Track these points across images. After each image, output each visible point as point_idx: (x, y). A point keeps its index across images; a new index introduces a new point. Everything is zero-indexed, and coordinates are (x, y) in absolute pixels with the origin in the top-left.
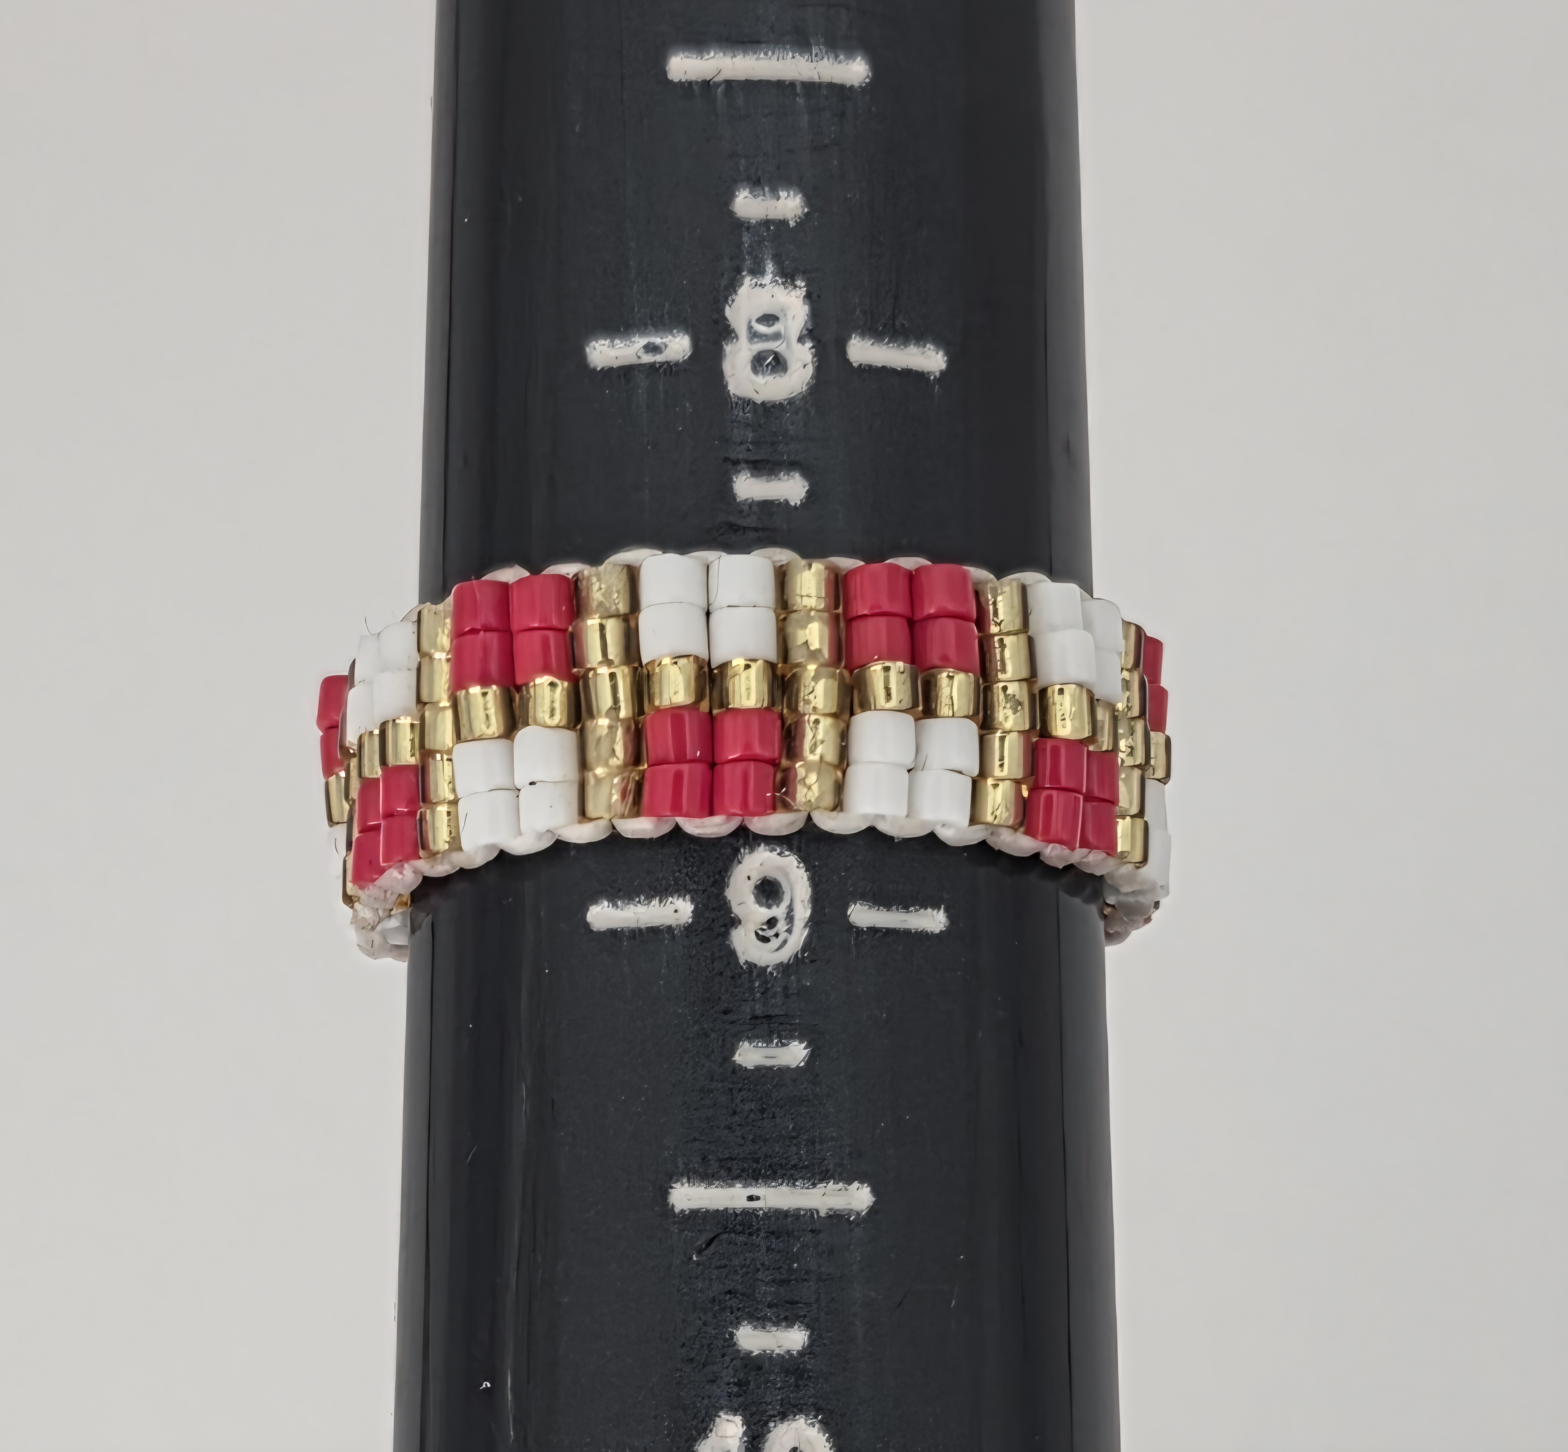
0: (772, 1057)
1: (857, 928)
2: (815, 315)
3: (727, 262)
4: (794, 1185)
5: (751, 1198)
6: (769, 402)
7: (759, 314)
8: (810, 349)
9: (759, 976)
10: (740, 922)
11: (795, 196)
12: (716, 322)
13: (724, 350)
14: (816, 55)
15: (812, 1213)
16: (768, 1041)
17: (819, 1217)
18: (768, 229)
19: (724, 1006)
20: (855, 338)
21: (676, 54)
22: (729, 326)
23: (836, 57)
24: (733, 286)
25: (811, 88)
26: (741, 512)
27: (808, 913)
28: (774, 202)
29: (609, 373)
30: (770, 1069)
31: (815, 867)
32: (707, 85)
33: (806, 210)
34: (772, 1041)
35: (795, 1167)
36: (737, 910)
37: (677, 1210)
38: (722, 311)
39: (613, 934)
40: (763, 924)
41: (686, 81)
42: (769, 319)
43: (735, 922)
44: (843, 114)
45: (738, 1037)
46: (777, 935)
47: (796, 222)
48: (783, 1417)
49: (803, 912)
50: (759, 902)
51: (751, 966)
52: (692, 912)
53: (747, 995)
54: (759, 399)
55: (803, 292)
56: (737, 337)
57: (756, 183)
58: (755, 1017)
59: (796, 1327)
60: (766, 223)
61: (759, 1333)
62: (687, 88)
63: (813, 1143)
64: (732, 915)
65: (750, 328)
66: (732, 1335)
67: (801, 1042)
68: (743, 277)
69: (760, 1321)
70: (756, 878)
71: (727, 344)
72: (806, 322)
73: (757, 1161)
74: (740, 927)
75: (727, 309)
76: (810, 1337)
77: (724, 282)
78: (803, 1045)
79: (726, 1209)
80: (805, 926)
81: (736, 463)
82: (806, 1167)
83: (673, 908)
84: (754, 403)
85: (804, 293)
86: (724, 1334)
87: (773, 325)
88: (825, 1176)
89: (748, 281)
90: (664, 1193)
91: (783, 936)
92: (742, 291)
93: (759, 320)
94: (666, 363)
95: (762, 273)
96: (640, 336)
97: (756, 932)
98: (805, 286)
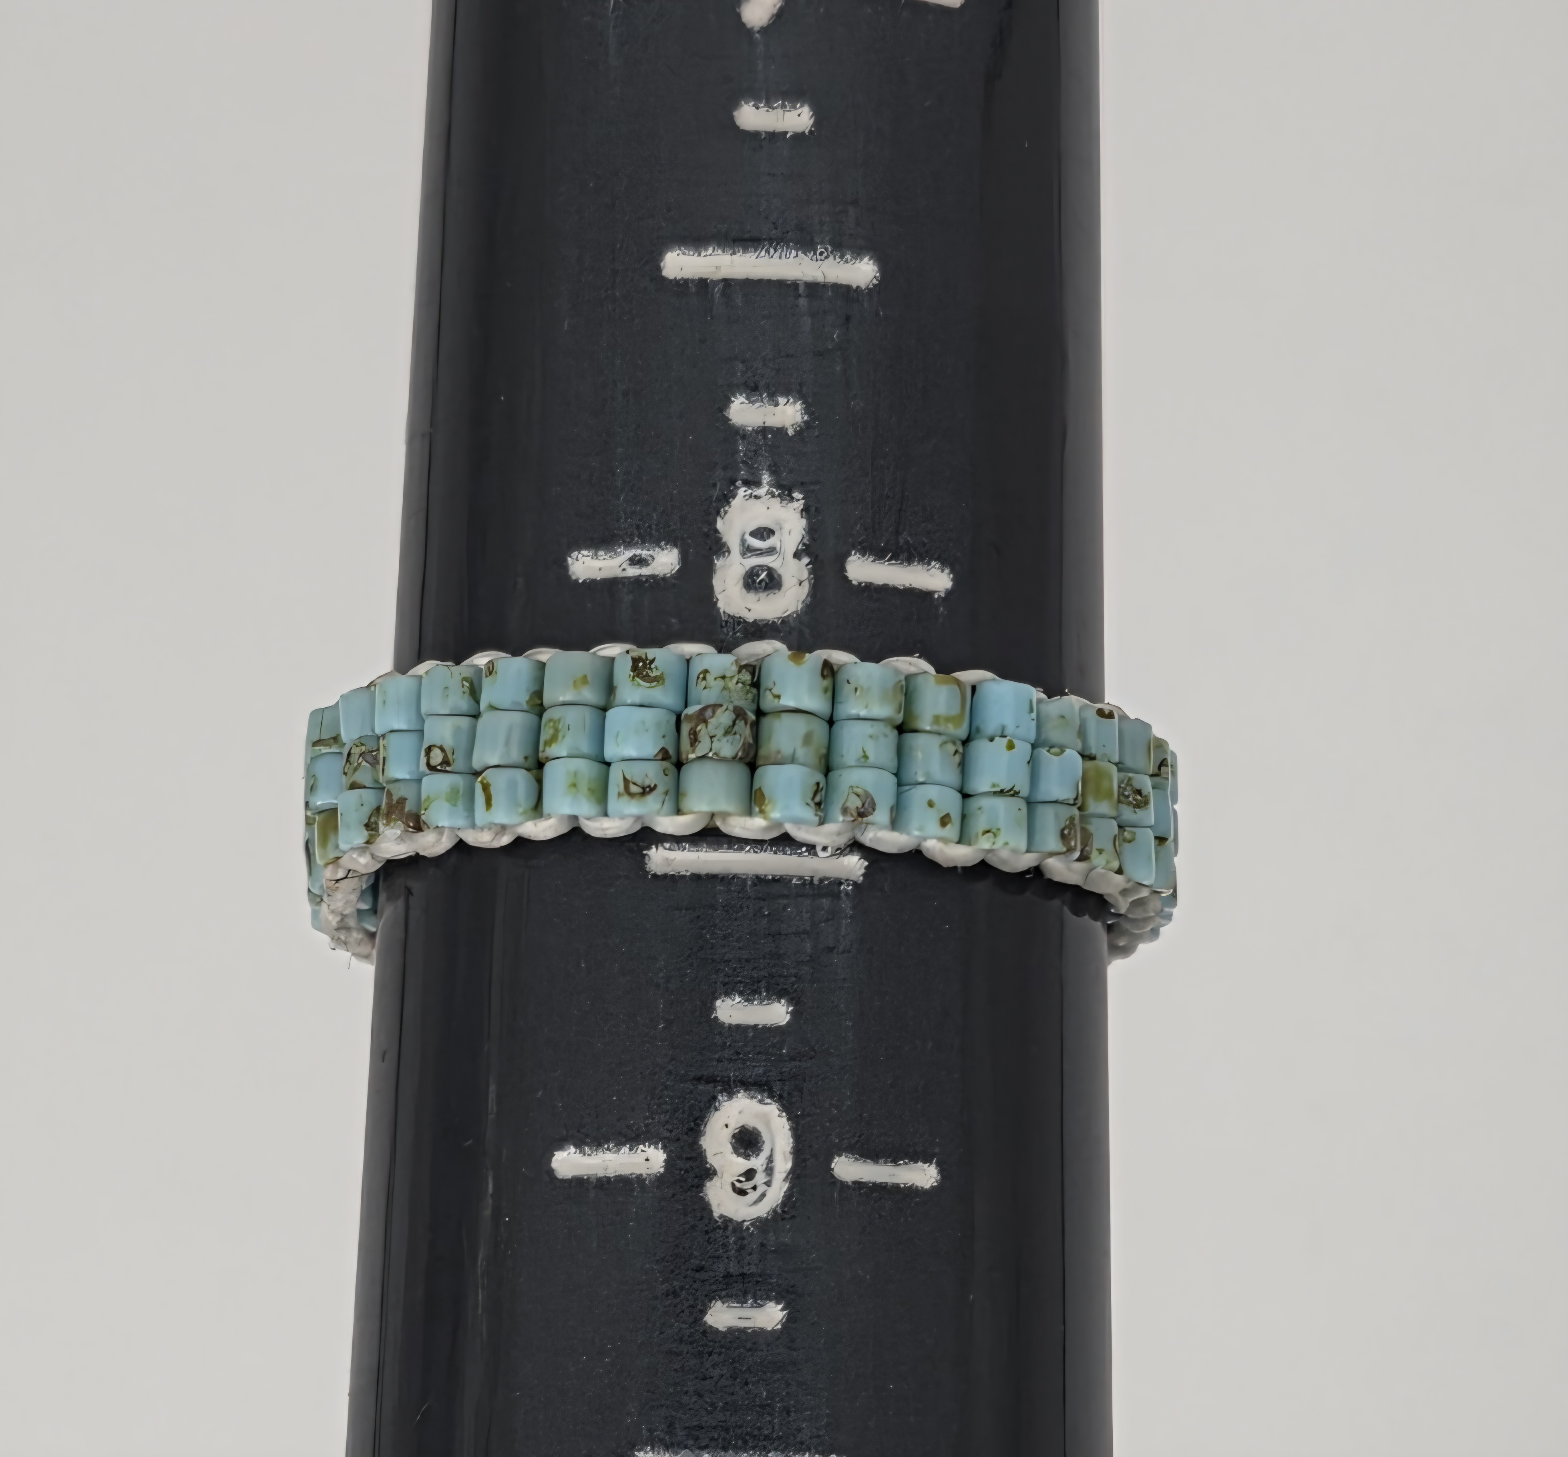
0: (747, 1319)
1: (842, 1182)
2: (812, 530)
3: (719, 473)
6: (762, 620)
7: (753, 526)
8: (807, 565)
9: (735, 1231)
10: (715, 1173)
11: (795, 402)
12: (707, 535)
13: (715, 566)
14: (821, 254)
16: (742, 1301)
18: (765, 437)
19: (695, 1262)
20: (855, 554)
21: (671, 249)
22: (721, 539)
23: (842, 257)
24: (727, 498)
25: (814, 289)
27: (789, 1165)
28: (771, 408)
29: (592, 585)
30: (743, 1331)
31: (797, 1116)
32: (703, 284)
33: (806, 419)
34: (746, 1302)
35: (767, 1438)
36: (712, 1160)
38: (715, 522)
39: (579, 1183)
40: (740, 1175)
41: (682, 279)
42: (763, 533)
43: (710, 1173)
44: (848, 319)
45: (711, 1297)
46: (754, 1188)
47: (795, 430)
49: (783, 1165)
50: (736, 1151)
51: (727, 1221)
52: (665, 1161)
53: (721, 1251)
54: (750, 617)
55: (800, 505)
56: (729, 552)
57: (753, 390)
58: (728, 1275)
60: (763, 431)
62: (682, 285)
63: (788, 1413)
64: (708, 1166)
65: (743, 541)
67: (778, 1303)
68: (738, 488)
70: (734, 1126)
71: (718, 559)
72: (803, 538)
73: (727, 1430)
74: (715, 1178)
75: (719, 521)
77: (716, 493)
78: (780, 1307)
80: (785, 1180)
82: (779, 1438)
83: (644, 1156)
84: (745, 621)
85: (802, 507)
87: (769, 537)
89: (742, 492)
91: (761, 1189)
92: (736, 503)
93: (753, 534)
94: (653, 577)
95: (758, 484)
96: (626, 548)
97: (733, 1185)
98: (803, 499)
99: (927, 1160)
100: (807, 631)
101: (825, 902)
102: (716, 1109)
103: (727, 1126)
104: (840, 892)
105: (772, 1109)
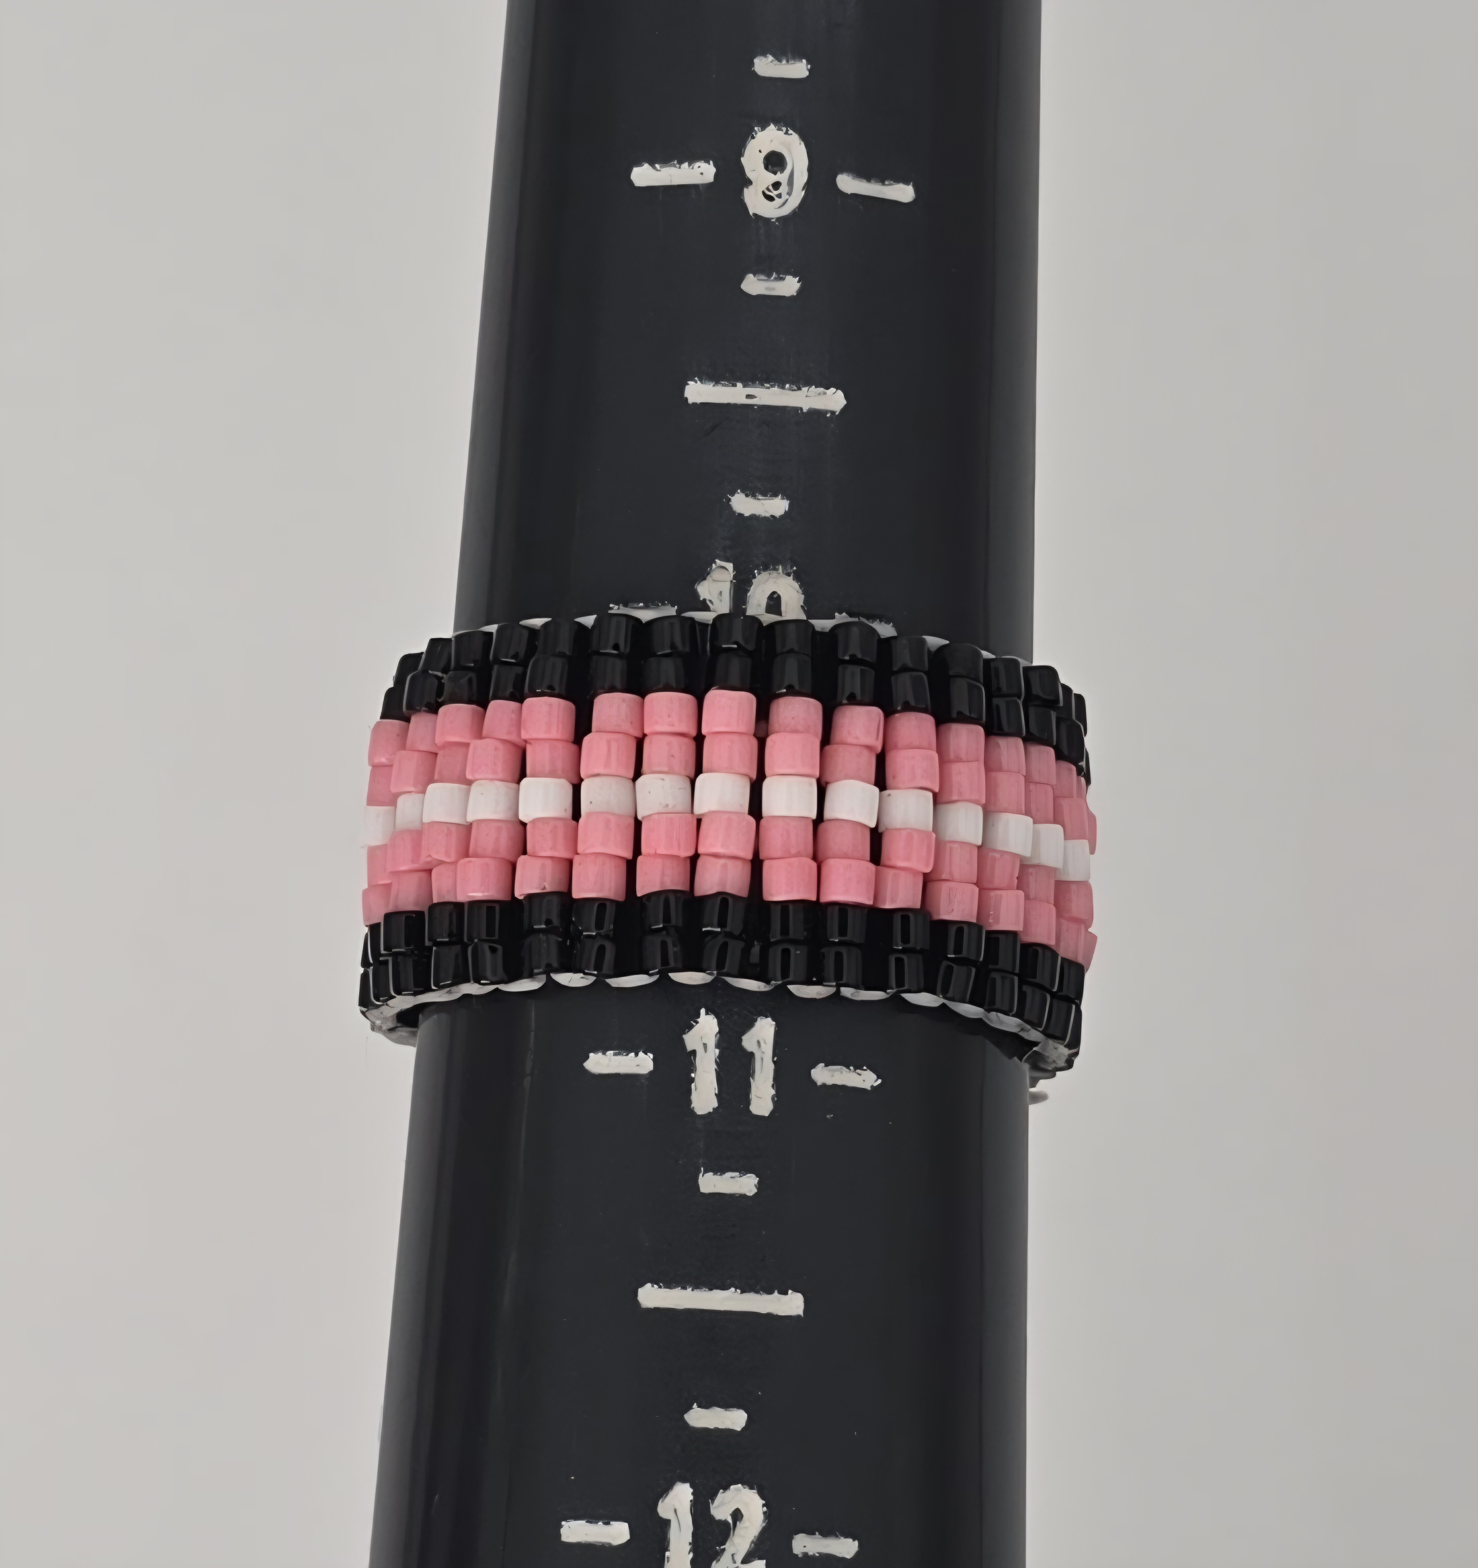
0: (771, 288)
1: (843, 193)
4: (783, 388)
5: (748, 396)
9: (764, 224)
15: (797, 410)
16: (769, 275)
17: (802, 414)
27: (805, 179)
30: (769, 297)
31: (812, 144)
34: (771, 276)
36: (749, 174)
37: (690, 402)
40: (769, 186)
43: (749, 182)
45: (746, 271)
46: (780, 195)
48: (766, 568)
49: (802, 178)
50: (766, 168)
51: (759, 217)
52: (714, 175)
53: (754, 238)
58: (759, 257)
59: (780, 497)
61: (750, 500)
63: (800, 355)
64: (746, 177)
66: (730, 500)
67: (795, 277)
69: (751, 492)
70: (766, 150)
73: (755, 368)
74: (751, 187)
76: (790, 505)
78: (796, 280)
79: (729, 404)
80: (803, 190)
82: (793, 375)
83: (700, 170)
86: (722, 499)
88: (808, 384)
90: (681, 389)
91: (784, 196)
97: (764, 193)
99: (906, 182)
102: (753, 138)
103: (760, 151)
105: (794, 138)
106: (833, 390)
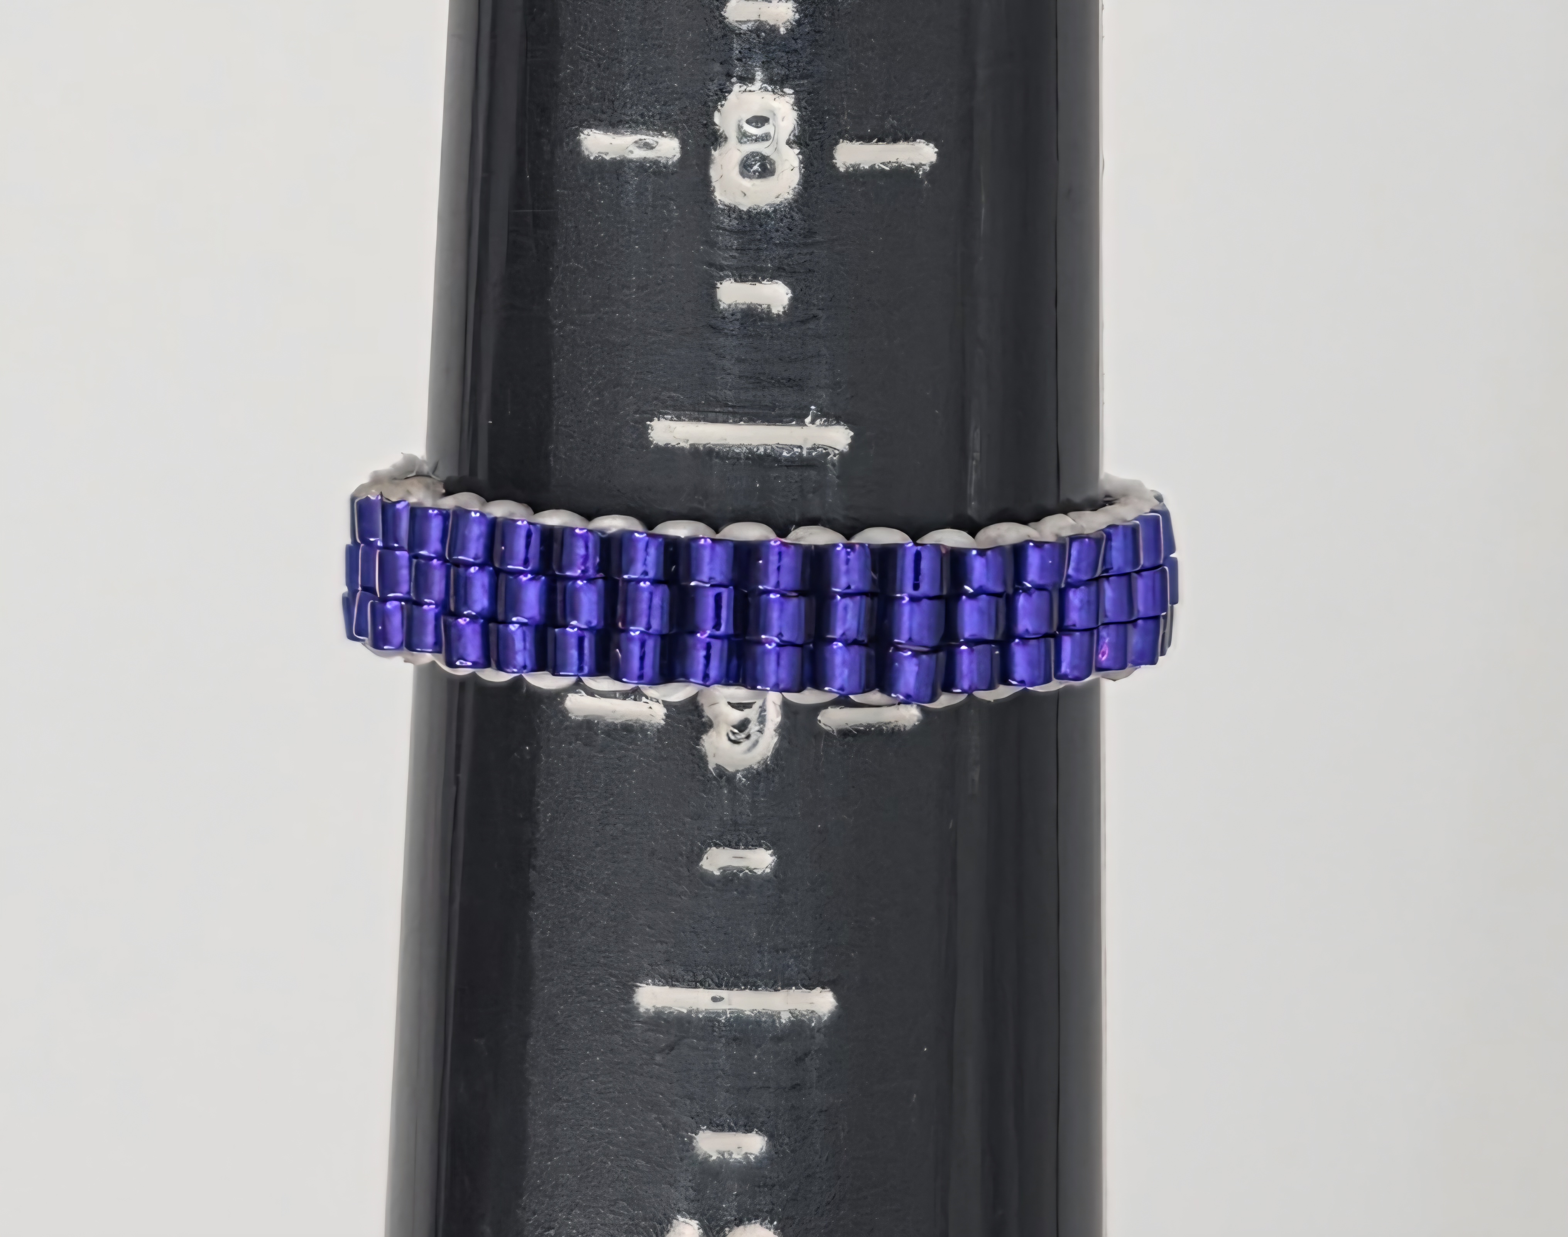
0: (739, 860)
1: (827, 732)
2: (803, 120)
3: (717, 67)
4: (757, 990)
5: (715, 999)
6: (755, 209)
7: (749, 115)
8: (797, 154)
9: (728, 780)
10: (712, 725)
11: (787, 1)
12: (705, 126)
13: (713, 155)
15: (773, 1017)
16: (736, 847)
17: (780, 1023)
18: (758, 36)
19: (692, 811)
20: (843, 143)
22: (718, 130)
24: (723, 93)
26: (724, 318)
27: (778, 719)
28: (766, 6)
29: (601, 165)
30: (737, 873)
33: (797, 16)
34: (739, 846)
35: (757, 975)
36: (709, 713)
37: (642, 1010)
38: (713, 114)
39: (589, 725)
40: (734, 727)
42: (759, 121)
43: (707, 726)
45: (707, 843)
46: (747, 737)
47: (787, 29)
48: (739, 1222)
49: (774, 717)
50: (731, 705)
51: (721, 771)
52: (665, 713)
53: (715, 801)
54: (745, 206)
55: (791, 99)
56: (726, 139)
58: (723, 824)
59: (755, 1133)
60: (758, 29)
61: (718, 1138)
63: (777, 950)
64: (705, 719)
65: (740, 127)
66: (691, 1139)
67: (767, 849)
68: (733, 84)
69: (718, 1127)
71: (715, 150)
72: (794, 128)
73: (721, 965)
74: (712, 730)
75: (716, 114)
76: (768, 1143)
77: (714, 87)
78: (770, 852)
79: (690, 1012)
80: (776, 732)
81: (721, 268)
82: (769, 974)
84: (740, 211)
85: (793, 100)
86: (683, 1137)
87: (763, 125)
88: (787, 985)
89: (736, 88)
90: (629, 991)
91: (753, 738)
92: (731, 97)
93: (749, 122)
94: (656, 162)
95: (751, 80)
96: (632, 133)
97: (728, 735)
98: (793, 94)
100: (797, 216)
101: (813, 473)
104: (826, 463)
106: (819, 989)
